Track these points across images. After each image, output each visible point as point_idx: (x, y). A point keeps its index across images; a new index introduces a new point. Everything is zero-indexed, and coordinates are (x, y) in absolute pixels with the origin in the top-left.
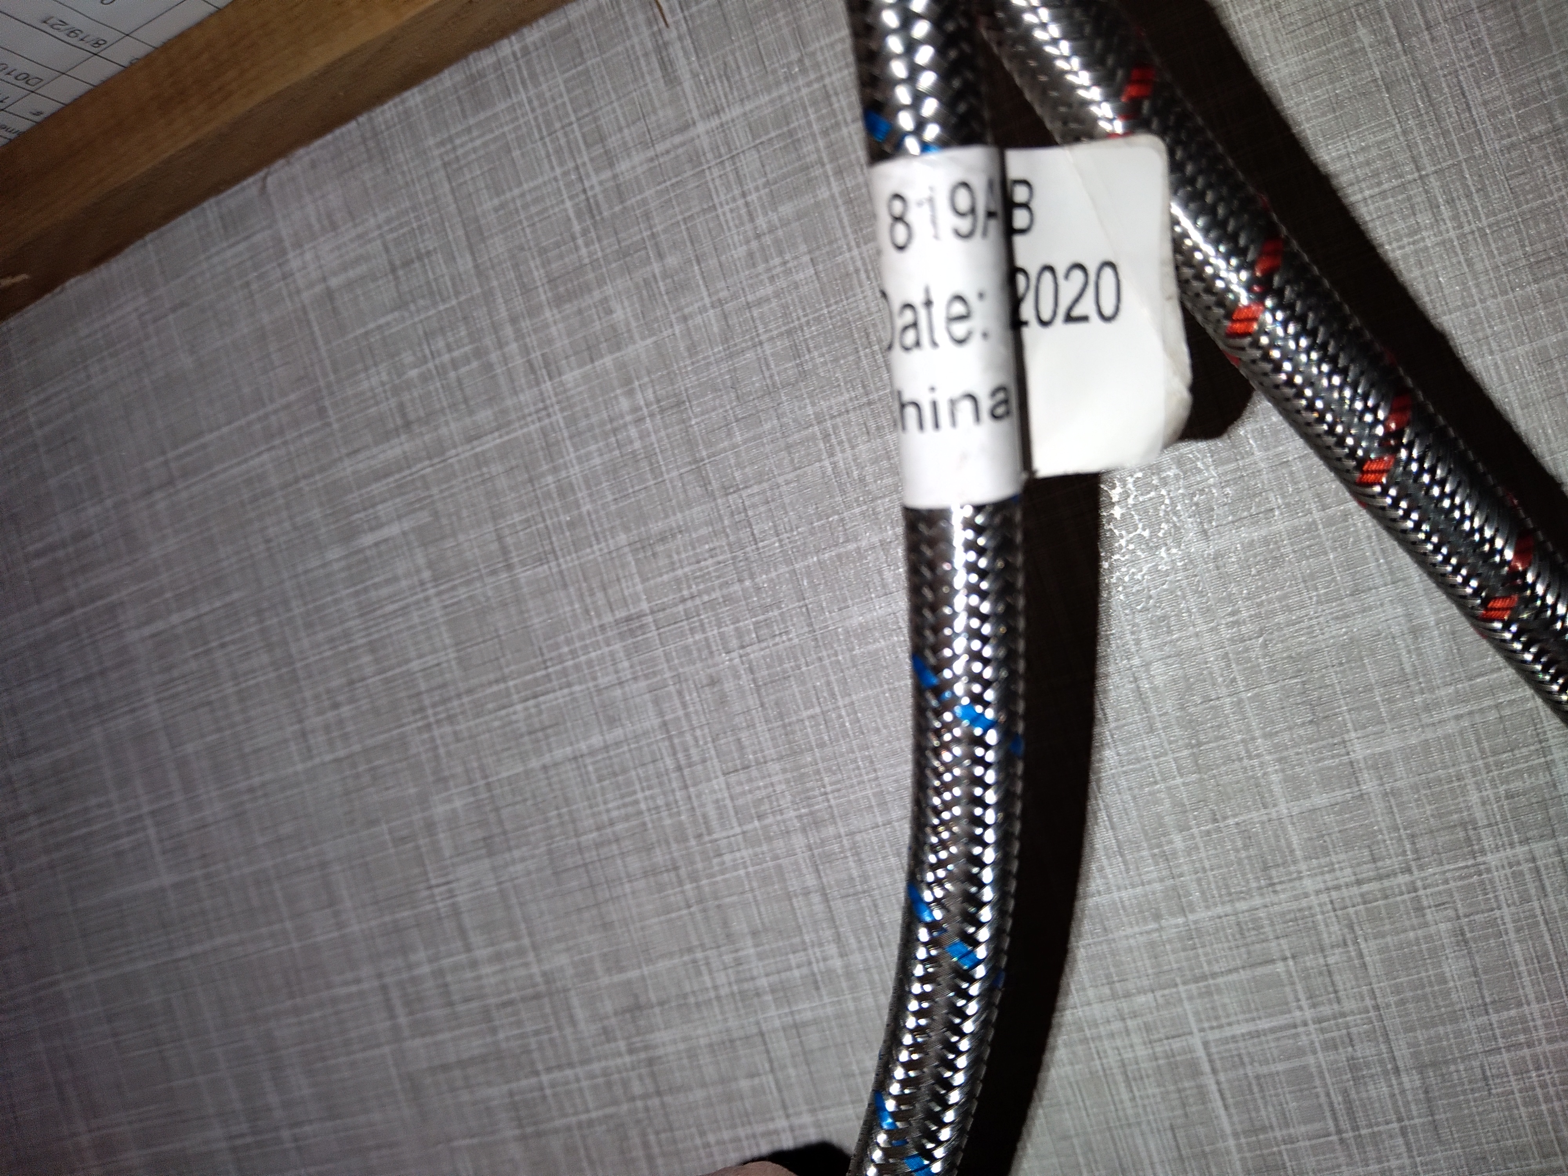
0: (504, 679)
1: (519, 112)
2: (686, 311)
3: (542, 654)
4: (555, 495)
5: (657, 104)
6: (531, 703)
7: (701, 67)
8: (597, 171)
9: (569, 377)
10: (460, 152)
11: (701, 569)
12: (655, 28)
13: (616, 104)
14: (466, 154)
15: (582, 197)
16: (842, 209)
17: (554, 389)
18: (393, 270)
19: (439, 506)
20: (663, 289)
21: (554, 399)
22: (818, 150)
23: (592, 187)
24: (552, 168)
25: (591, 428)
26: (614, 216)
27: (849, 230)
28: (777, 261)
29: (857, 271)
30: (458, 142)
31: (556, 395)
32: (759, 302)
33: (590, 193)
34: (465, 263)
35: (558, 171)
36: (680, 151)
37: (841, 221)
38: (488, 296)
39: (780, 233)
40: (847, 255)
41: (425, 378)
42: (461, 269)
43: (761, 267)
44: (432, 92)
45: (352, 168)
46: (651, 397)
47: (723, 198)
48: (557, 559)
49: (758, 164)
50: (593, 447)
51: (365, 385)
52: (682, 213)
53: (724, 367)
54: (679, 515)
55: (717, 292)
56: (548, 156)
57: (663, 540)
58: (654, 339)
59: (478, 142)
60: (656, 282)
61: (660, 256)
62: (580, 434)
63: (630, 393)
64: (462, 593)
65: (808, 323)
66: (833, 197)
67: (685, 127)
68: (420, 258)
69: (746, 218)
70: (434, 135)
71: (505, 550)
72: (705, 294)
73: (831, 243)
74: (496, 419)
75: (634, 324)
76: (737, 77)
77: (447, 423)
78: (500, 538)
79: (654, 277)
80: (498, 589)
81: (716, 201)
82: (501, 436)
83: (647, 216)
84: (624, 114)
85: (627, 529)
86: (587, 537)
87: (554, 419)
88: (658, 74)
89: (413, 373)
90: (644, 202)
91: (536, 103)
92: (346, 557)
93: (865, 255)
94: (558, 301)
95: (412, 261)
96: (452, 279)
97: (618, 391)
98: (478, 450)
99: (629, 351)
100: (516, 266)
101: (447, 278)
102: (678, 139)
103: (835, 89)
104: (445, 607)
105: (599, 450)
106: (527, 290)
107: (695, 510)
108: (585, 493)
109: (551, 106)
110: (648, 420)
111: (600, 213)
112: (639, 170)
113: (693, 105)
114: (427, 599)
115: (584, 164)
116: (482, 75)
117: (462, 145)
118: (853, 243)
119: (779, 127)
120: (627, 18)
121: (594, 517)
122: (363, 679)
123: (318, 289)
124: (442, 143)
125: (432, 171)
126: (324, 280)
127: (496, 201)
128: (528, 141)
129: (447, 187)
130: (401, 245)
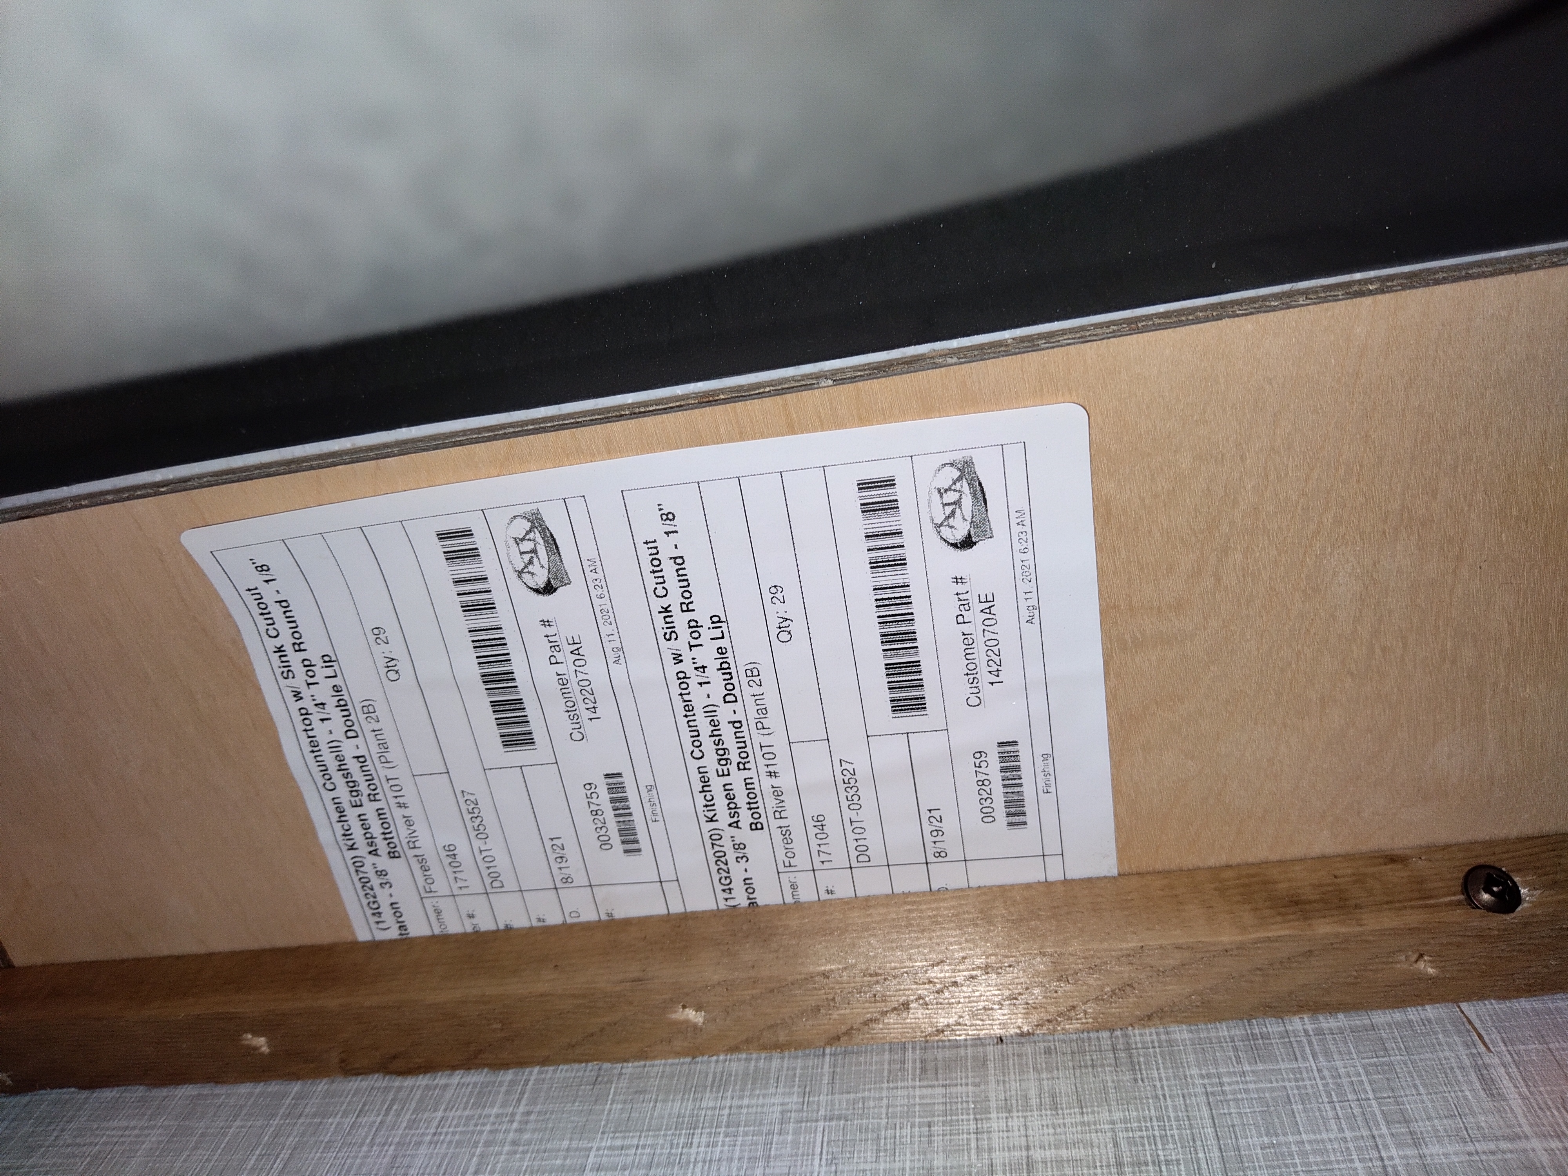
1: (1305, 1075)
5: (1476, 1109)
8: (1399, 1146)
10: (1227, 1088)
12: (1474, 1051)
13: (1425, 1097)
14: (1234, 1092)
15: (1378, 1163)
18: (1119, 1164)
24: (1341, 1130)
30: (1226, 1080)
33: (1387, 1162)
35: (1348, 1134)
44: (1203, 1035)
45: (1093, 1066)
56: (1337, 1118)
59: (1252, 1086)
67: (1515, 1138)
70: (1199, 1067)
84: (1435, 1107)
88: (1478, 1086)
91: (1326, 1073)
95: (1146, 1163)
102: (1505, 1145)
109: (1345, 1080)
112: (1454, 1159)
113: (1523, 1121)
115: (1382, 1136)
116: (1264, 1036)
117: (1231, 1084)
120: (1440, 1036)
123: (1017, 1154)
124: (1208, 1076)
125: (1190, 1095)
126: (1028, 1148)
127: (1266, 1139)
128: (1313, 1100)
129: (1206, 1113)
130: (1136, 1145)
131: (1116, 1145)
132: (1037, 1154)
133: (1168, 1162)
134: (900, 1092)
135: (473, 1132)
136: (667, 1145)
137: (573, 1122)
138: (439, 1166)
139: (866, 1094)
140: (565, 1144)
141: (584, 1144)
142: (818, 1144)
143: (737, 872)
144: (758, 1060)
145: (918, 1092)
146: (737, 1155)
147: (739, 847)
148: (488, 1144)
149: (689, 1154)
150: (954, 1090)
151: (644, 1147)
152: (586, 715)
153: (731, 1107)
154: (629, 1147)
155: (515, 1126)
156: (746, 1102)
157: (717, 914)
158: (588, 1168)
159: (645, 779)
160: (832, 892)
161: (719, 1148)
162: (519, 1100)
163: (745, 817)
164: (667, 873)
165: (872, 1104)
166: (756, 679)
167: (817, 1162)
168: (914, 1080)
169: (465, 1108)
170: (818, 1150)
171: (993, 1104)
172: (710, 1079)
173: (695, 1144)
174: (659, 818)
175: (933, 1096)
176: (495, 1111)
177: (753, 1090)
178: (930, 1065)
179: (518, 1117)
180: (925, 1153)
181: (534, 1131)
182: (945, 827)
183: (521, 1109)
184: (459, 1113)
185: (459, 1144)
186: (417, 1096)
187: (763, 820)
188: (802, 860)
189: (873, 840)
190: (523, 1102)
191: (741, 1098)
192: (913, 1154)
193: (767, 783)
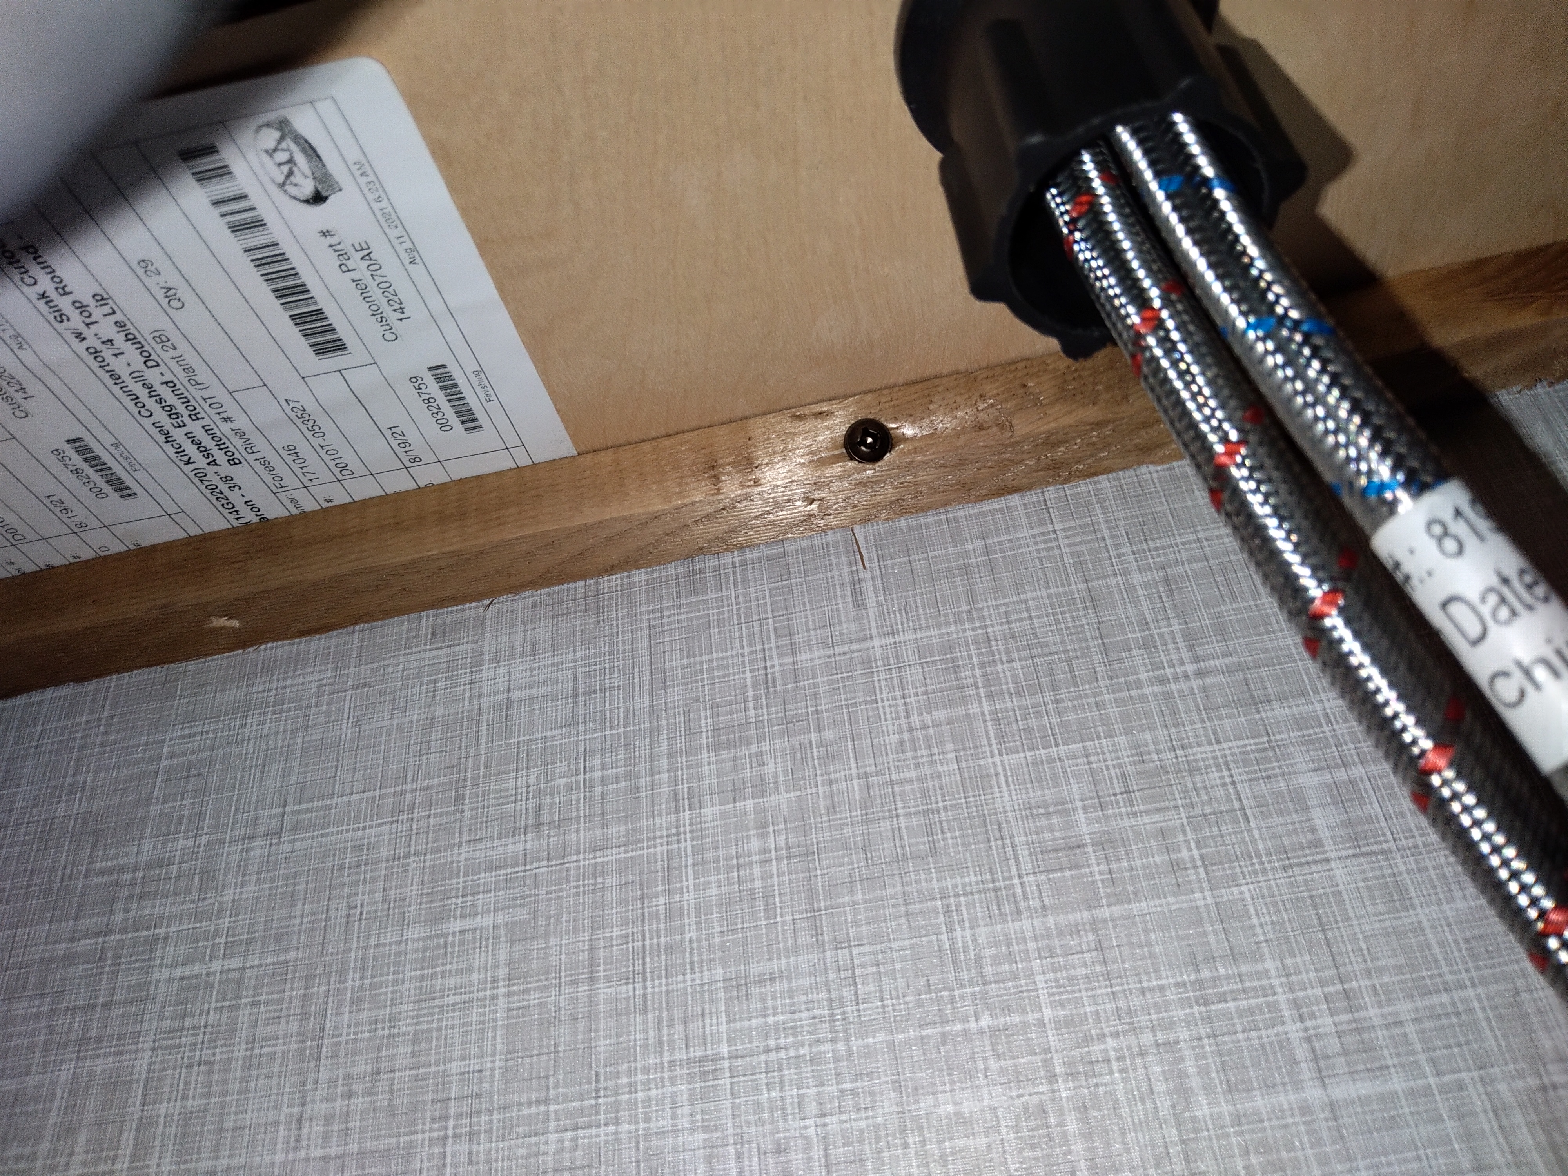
0: (546, 1102)
1: (725, 603)
2: (833, 776)
3: (597, 1082)
4: (662, 916)
5: (843, 619)
6: (569, 1135)
7: (886, 601)
8: (780, 656)
9: (707, 811)
10: (665, 620)
11: (793, 1021)
12: (854, 568)
13: (809, 612)
14: (670, 624)
15: (763, 672)
16: (989, 724)
17: (691, 819)
18: (575, 695)
19: (542, 907)
20: (815, 754)
21: (688, 829)
22: (974, 676)
23: (773, 667)
24: (742, 647)
25: (716, 860)
26: (786, 691)
27: (993, 741)
28: (925, 752)
29: (997, 774)
30: (666, 613)
31: (691, 824)
32: (903, 782)
33: (769, 671)
34: (642, 703)
35: (746, 650)
36: (856, 654)
37: (987, 732)
38: (654, 732)
39: (931, 731)
40: (990, 760)
41: (570, 788)
42: (637, 706)
43: (909, 754)
44: (655, 575)
45: (568, 614)
46: (782, 843)
47: (885, 695)
48: (645, 980)
49: (921, 677)
50: (713, 878)
51: (512, 783)
52: (846, 700)
53: (858, 830)
54: (783, 961)
55: (866, 766)
56: (741, 637)
57: (761, 982)
58: (798, 793)
59: (684, 616)
60: (812, 748)
61: (819, 729)
62: (704, 863)
63: (763, 836)
64: (534, 998)
65: (945, 808)
66: (983, 714)
67: (864, 639)
68: (603, 690)
69: (902, 714)
70: (648, 604)
71: (593, 963)
72: (853, 765)
73: (976, 747)
74: (625, 836)
75: (781, 778)
76: (914, 613)
77: (578, 831)
78: (591, 949)
79: (811, 743)
80: (573, 1000)
81: (878, 696)
82: (626, 852)
83: (816, 697)
84: (814, 621)
85: (725, 964)
86: (684, 964)
87: (682, 845)
88: (850, 599)
89: (562, 781)
90: (815, 685)
91: (741, 599)
92: (425, 939)
93: (1006, 762)
94: (717, 747)
95: (595, 692)
96: (626, 712)
97: (752, 833)
98: (599, 860)
99: (771, 800)
100: (687, 713)
101: (622, 710)
102: (855, 647)
103: (995, 636)
104: (510, 1010)
105: (719, 881)
106: (690, 733)
107: (800, 958)
108: (693, 919)
109: (754, 603)
110: (774, 863)
111: (775, 687)
112: (817, 662)
113: (873, 624)
114: (494, 998)
115: (770, 649)
116: (702, 571)
117: (669, 616)
118: (996, 752)
119: (945, 654)
120: (833, 557)
121: (695, 945)
122: (392, 1071)
123: (499, 697)
124: (653, 611)
125: (637, 629)
126: (509, 691)
127: (685, 661)
128: (727, 623)
129: (646, 643)
130: (590, 677)
131: (575, 679)
132: (515, 695)
133: (612, 688)
134: (413, 657)
135: (69, 740)
136: (226, 728)
137: (149, 719)
138: (44, 774)
139: (386, 662)
140: (144, 739)
141: (160, 737)
142: (347, 710)
143: (234, 497)
144: (300, 643)
145: (428, 655)
146: (281, 729)
147: (226, 479)
148: (82, 748)
149: (243, 733)
150: (457, 648)
151: (207, 732)
152: (18, 396)
153: (277, 689)
154: (195, 735)
155: (102, 729)
156: (289, 682)
157: (232, 532)
158: (164, 757)
159: (108, 440)
160: (331, 501)
161: (267, 725)
162: (103, 706)
163: (220, 457)
164: (171, 508)
165: (390, 670)
166: (169, 344)
167: (344, 726)
168: (425, 644)
169: (59, 720)
170: (346, 716)
171: (486, 658)
172: (259, 667)
173: (248, 725)
174: (138, 467)
175: (440, 657)
176: (84, 719)
177: (295, 670)
178: (439, 629)
179: (103, 722)
180: (429, 706)
181: (118, 731)
182: (409, 438)
183: (106, 714)
184: (54, 725)
185: (58, 752)
186: (19, 715)
187: (237, 455)
188: (289, 480)
189: (347, 456)
190: (107, 707)
191: (285, 679)
192: (420, 708)
193: (225, 427)
